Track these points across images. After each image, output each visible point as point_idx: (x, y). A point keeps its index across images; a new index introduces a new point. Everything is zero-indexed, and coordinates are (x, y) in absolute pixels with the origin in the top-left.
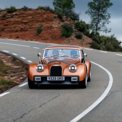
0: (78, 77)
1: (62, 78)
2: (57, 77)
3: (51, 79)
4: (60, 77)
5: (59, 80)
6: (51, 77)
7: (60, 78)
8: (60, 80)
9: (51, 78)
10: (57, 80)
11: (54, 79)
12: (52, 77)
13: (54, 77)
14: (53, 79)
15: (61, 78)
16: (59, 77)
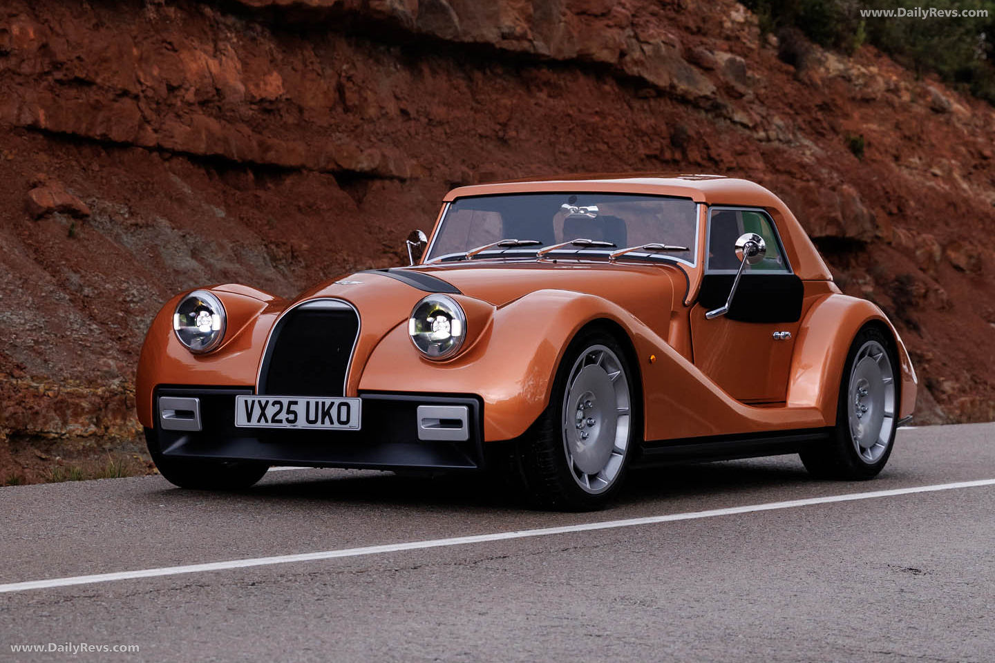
0: (471, 407)
1: (344, 409)
2: (302, 401)
3: (263, 414)
4: (328, 401)
5: (318, 426)
6: (263, 399)
7: (326, 413)
8: (327, 425)
9: (263, 409)
10: (301, 424)
11: (283, 416)
12: (272, 399)
13: (285, 400)
14: (274, 421)
15: (334, 412)
16: (320, 400)
